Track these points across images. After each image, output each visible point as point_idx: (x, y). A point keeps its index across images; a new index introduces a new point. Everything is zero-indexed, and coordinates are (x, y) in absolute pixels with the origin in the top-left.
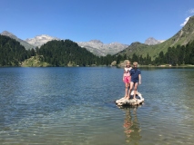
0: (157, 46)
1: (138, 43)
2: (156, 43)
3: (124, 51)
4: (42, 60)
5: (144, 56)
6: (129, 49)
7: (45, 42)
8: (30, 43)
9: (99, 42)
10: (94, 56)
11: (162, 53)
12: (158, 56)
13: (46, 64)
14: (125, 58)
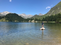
0: (42, 16)
1: (37, 15)
2: (42, 15)
3: (32, 17)
4: (6, 20)
5: (39, 19)
6: (34, 16)
7: (7, 14)
8: (1, 14)
9: (25, 14)
10: (23, 19)
11: (44, 18)
12: (43, 19)
13: (8, 21)
14: (33, 19)
